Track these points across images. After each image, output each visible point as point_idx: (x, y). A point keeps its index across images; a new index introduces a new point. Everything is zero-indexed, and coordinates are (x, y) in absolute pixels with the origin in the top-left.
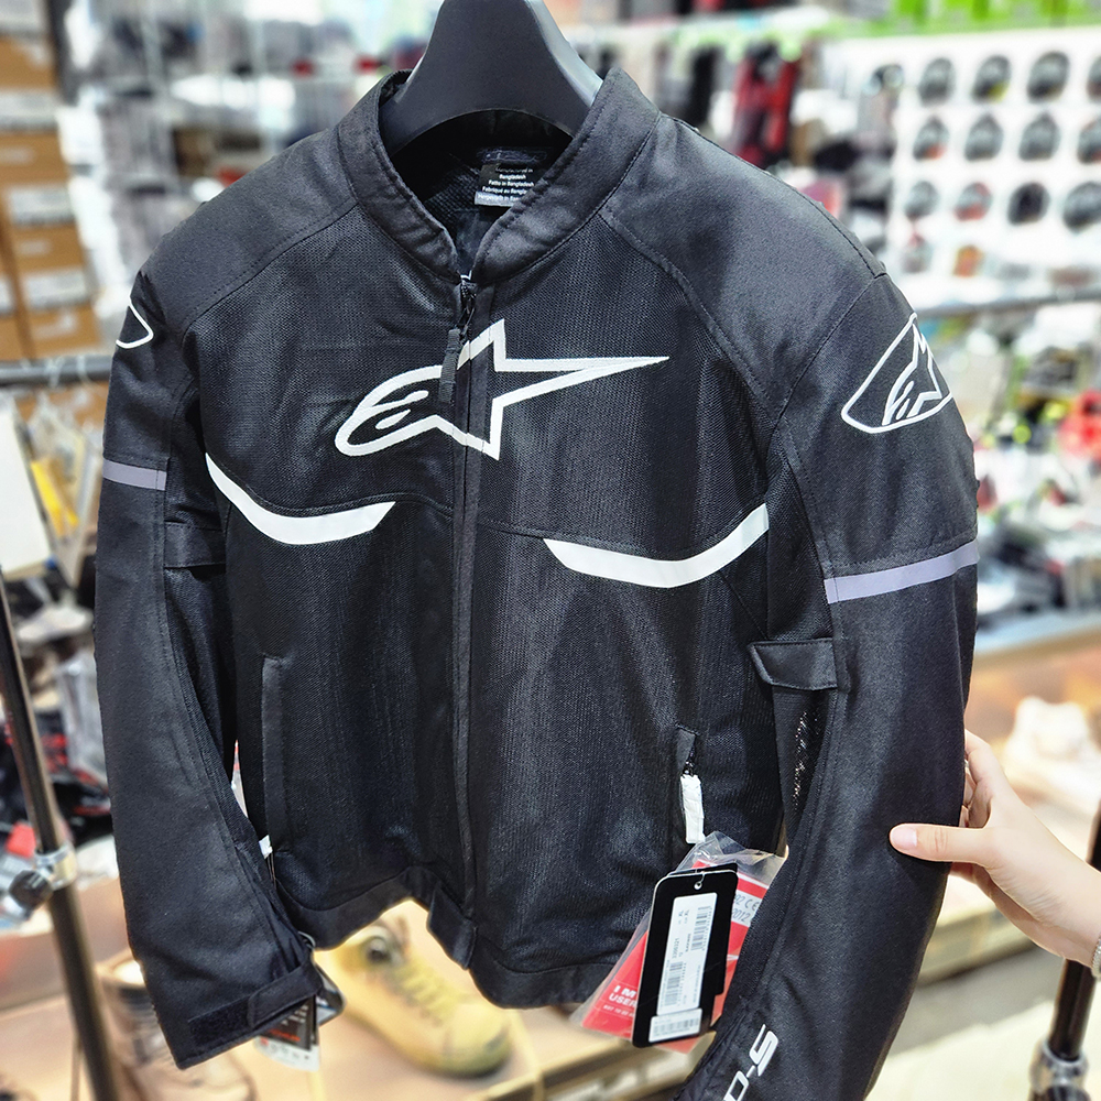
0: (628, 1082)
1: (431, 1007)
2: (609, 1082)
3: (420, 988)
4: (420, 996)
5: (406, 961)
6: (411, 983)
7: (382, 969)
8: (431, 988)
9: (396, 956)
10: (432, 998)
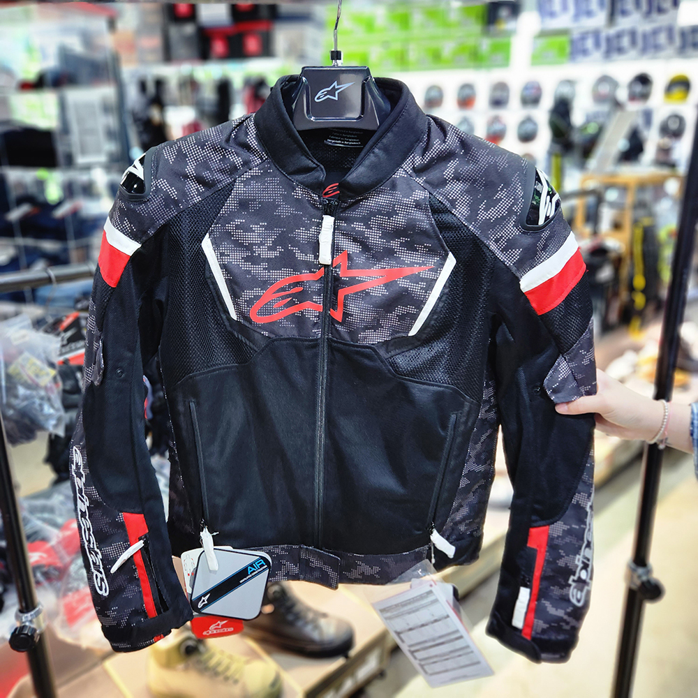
0: (348, 685)
1: (229, 673)
2: (338, 688)
3: (219, 664)
4: (220, 669)
5: (207, 650)
6: (213, 662)
7: (194, 658)
8: (226, 661)
9: (201, 648)
10: (228, 668)
